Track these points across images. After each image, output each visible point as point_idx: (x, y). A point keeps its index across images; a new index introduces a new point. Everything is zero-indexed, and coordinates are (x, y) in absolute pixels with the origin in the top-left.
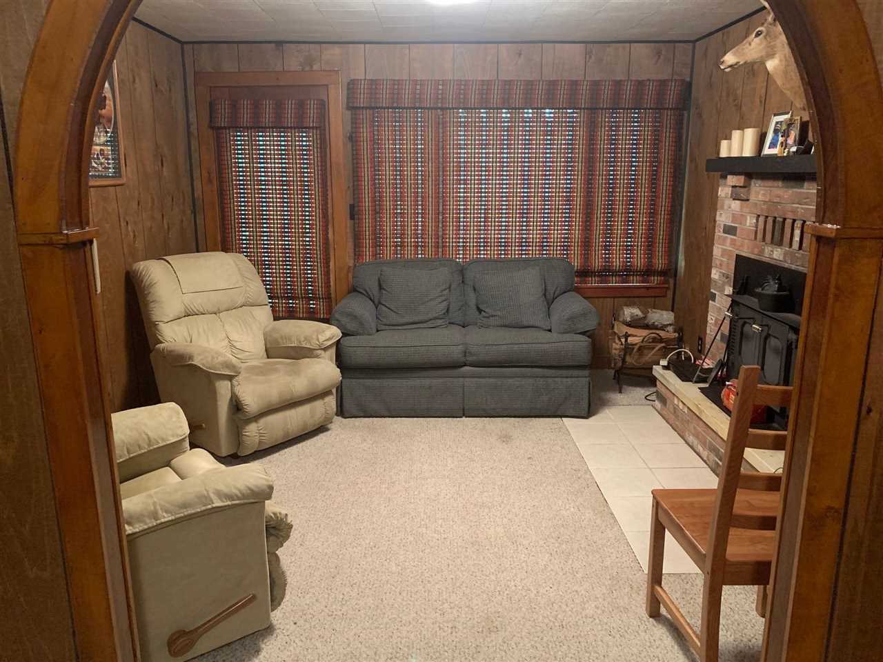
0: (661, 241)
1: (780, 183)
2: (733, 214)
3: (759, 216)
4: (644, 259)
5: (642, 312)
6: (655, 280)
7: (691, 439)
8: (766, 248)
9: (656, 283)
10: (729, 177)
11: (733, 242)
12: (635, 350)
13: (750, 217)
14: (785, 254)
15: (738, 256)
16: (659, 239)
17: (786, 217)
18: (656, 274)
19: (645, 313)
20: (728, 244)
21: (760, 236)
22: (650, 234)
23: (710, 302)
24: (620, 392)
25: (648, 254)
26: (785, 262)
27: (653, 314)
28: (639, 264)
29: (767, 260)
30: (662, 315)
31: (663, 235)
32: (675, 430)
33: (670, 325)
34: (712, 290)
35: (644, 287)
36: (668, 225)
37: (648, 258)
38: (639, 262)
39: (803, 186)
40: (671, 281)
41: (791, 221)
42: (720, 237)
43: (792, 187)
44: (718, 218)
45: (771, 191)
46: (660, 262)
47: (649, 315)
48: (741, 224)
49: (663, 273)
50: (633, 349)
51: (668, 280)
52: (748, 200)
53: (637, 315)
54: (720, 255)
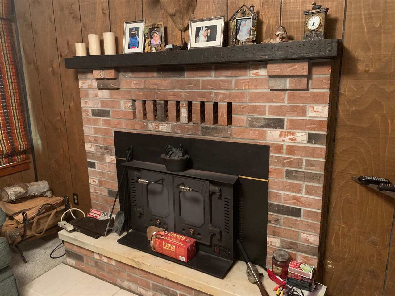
0: (17, 127)
1: (155, 74)
2: (101, 101)
3: (135, 101)
4: (7, 143)
5: (24, 189)
6: (19, 158)
7: (126, 284)
8: (149, 124)
9: (20, 160)
10: (94, 71)
11: (106, 123)
12: (35, 224)
13: (125, 102)
14: (173, 127)
15: (116, 133)
16: (16, 126)
17: (169, 99)
18: (19, 154)
19: (26, 188)
20: (101, 125)
21: (139, 115)
22: (8, 122)
23: (89, 169)
24: (26, 262)
25: (9, 139)
26: (175, 132)
27: (33, 187)
28: (4, 149)
29: (152, 133)
30: (39, 185)
31: (18, 122)
32: (103, 280)
33: (47, 191)
34: (88, 160)
35: (11, 166)
36: (20, 114)
37: (10, 143)
38: (4, 147)
39: (184, 75)
40: (31, 156)
41: (175, 103)
42: (89, 120)
43: (170, 77)
44: (83, 104)
45: (145, 81)
46: (21, 144)
47: (30, 189)
48: (114, 107)
49: (24, 152)
50: (33, 223)
51: (28, 156)
52: (119, 89)
53: (20, 192)
54: (93, 133)
